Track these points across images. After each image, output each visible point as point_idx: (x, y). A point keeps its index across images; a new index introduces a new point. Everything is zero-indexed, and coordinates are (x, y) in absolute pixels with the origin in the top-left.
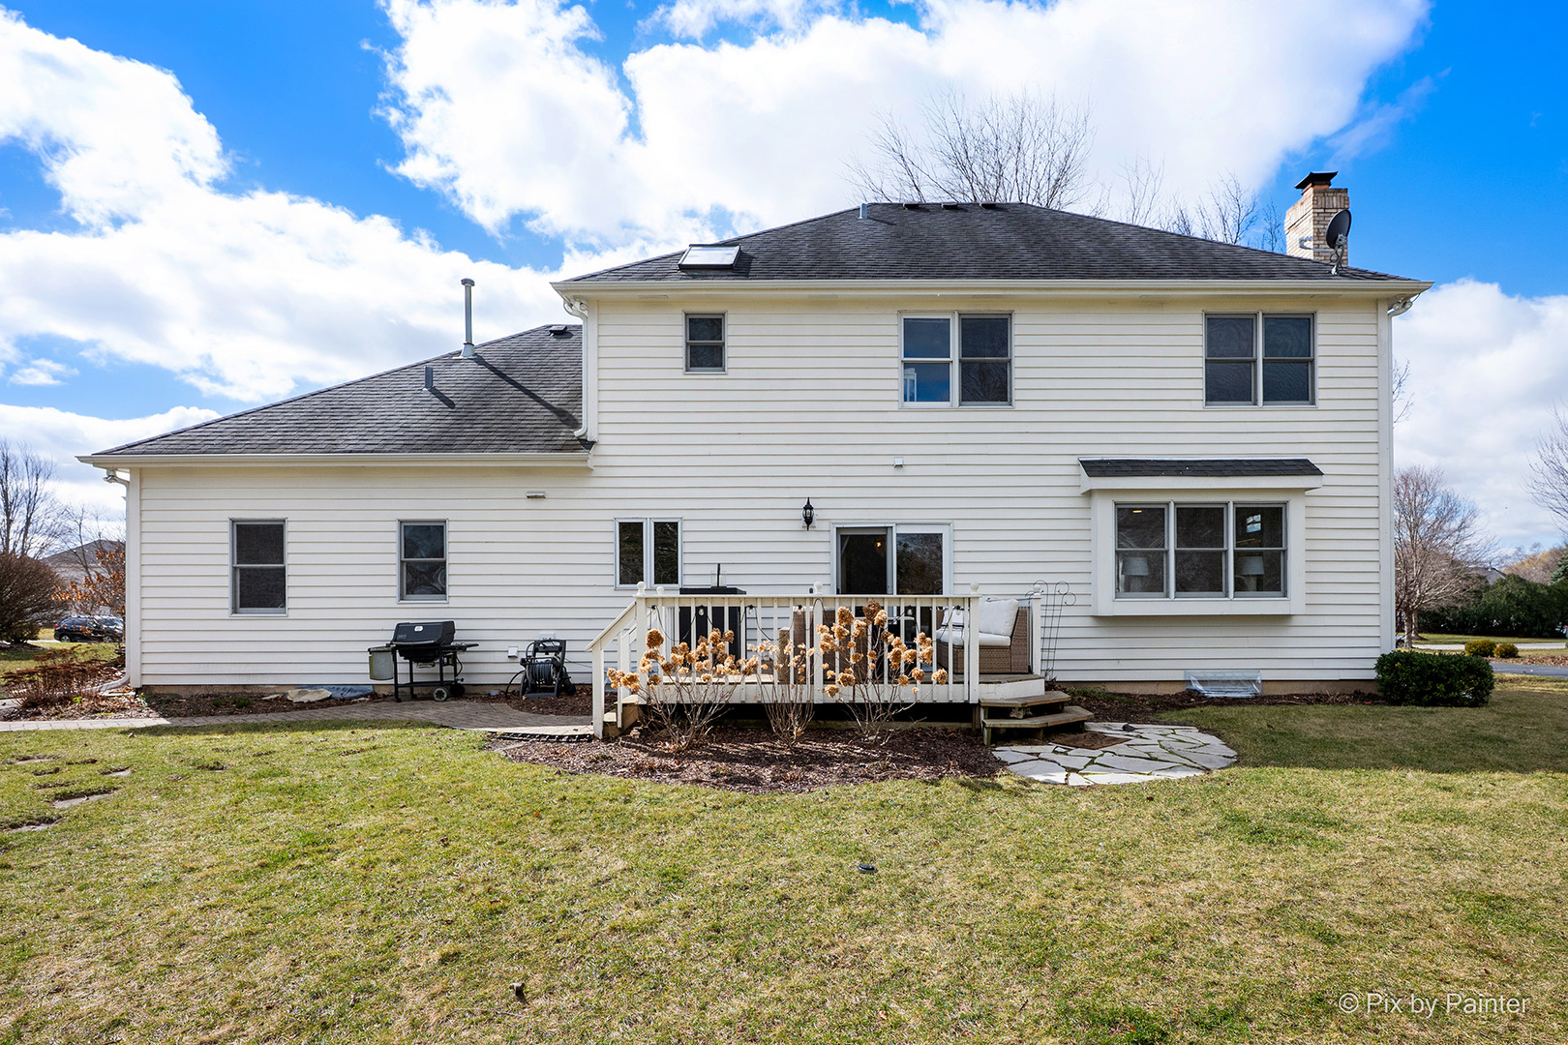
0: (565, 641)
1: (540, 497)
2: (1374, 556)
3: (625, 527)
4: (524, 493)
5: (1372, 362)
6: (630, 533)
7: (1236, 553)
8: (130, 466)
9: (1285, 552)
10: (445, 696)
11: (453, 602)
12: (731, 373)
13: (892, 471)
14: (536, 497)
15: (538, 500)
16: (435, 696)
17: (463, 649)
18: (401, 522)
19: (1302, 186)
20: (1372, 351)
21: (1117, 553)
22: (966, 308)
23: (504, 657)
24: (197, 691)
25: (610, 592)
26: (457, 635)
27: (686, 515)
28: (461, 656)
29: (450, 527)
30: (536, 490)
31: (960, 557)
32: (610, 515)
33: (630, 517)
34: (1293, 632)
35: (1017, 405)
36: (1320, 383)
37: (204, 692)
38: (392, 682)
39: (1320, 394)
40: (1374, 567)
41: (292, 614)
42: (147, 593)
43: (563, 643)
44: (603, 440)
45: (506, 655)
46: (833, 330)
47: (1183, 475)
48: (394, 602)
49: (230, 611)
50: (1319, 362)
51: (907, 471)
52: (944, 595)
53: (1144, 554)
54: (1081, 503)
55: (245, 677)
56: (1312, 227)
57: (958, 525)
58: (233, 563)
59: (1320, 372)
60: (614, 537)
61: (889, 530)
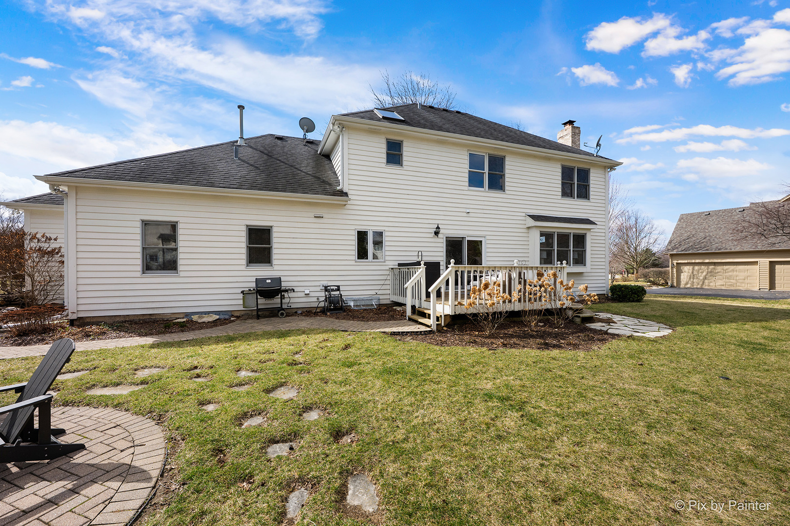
0: (339, 286)
1: (320, 217)
2: (604, 253)
3: (359, 233)
4: (312, 215)
5: (603, 187)
6: (362, 236)
7: (573, 250)
8: (67, 184)
9: (585, 251)
10: (285, 315)
11: (276, 268)
12: (405, 168)
13: (465, 214)
14: (318, 217)
15: (318, 218)
16: (279, 315)
17: (286, 291)
18: (247, 226)
19: (565, 124)
20: (603, 183)
21: (541, 250)
22: (492, 152)
23: (302, 295)
24: (118, 319)
25: (353, 263)
26: (283, 284)
27: (386, 229)
28: (286, 295)
29: (274, 230)
30: (319, 214)
31: (489, 250)
32: (353, 227)
33: (362, 229)
34: (584, 278)
35: (507, 192)
36: (591, 193)
37: (122, 319)
38: (256, 308)
39: (591, 197)
40: (604, 256)
41: (182, 274)
42: (80, 262)
43: (338, 287)
44: (349, 192)
45: (303, 294)
46: (444, 154)
47: (561, 222)
48: (243, 268)
49: (141, 272)
50: (591, 186)
51: (471, 215)
52: (483, 266)
53: (546, 250)
54: (525, 231)
55: (152, 310)
56: (571, 139)
57: (488, 237)
58: (143, 245)
59: (591, 189)
60: (355, 238)
61: (464, 238)
